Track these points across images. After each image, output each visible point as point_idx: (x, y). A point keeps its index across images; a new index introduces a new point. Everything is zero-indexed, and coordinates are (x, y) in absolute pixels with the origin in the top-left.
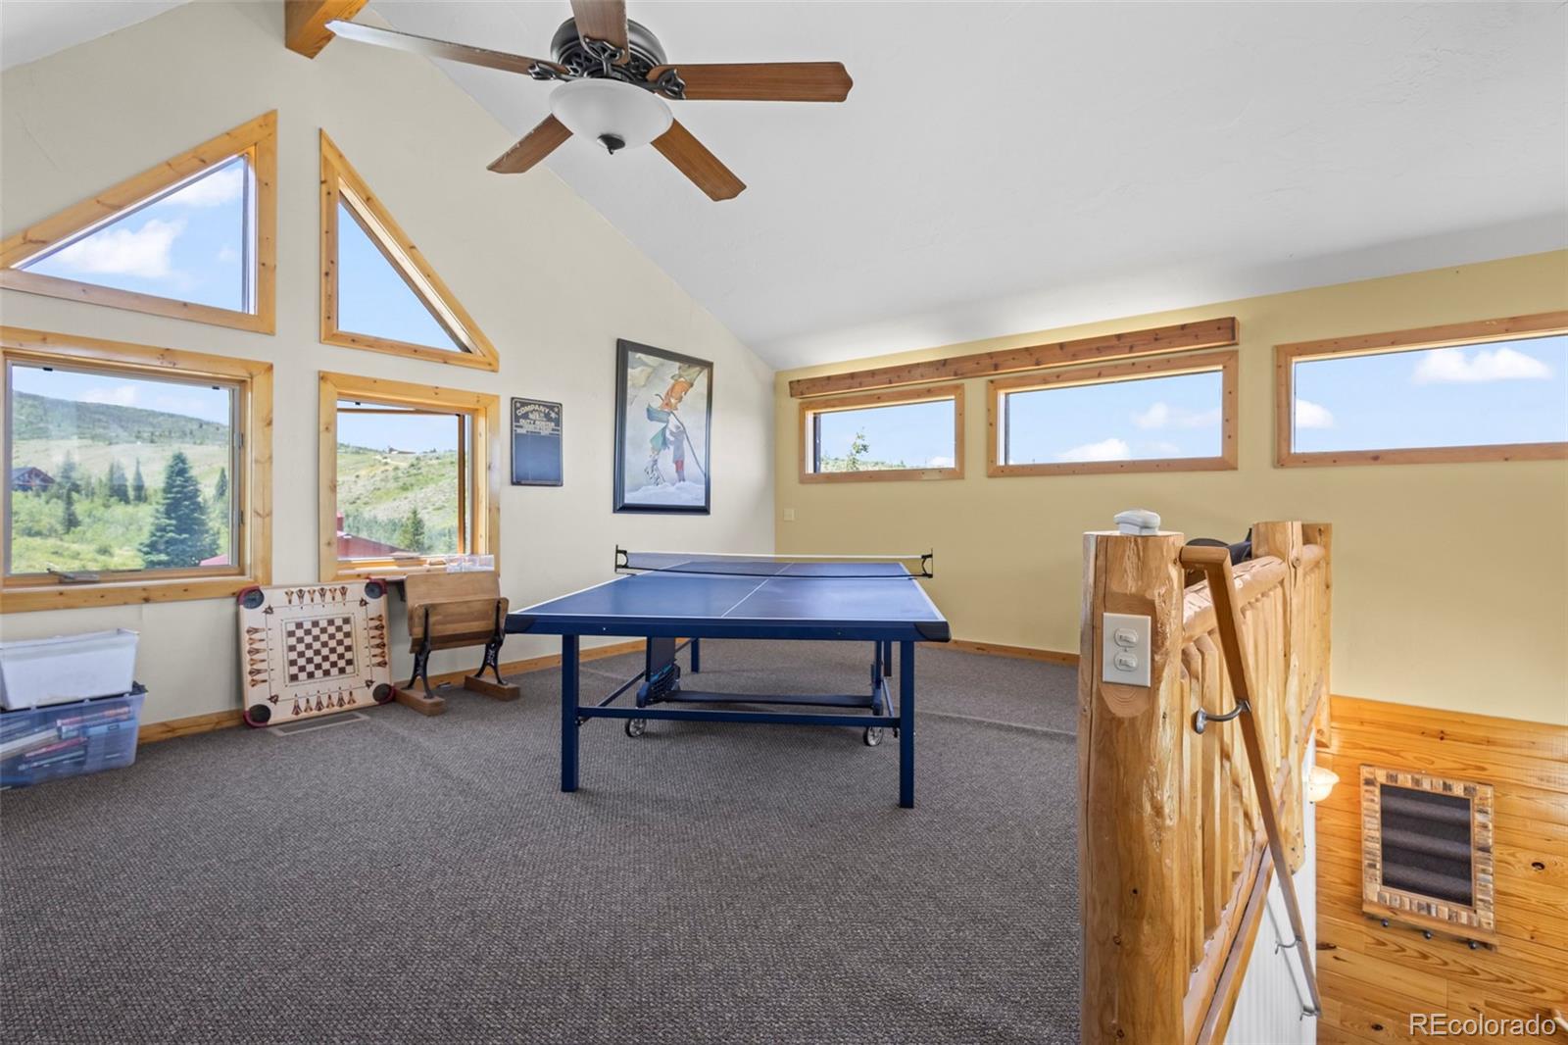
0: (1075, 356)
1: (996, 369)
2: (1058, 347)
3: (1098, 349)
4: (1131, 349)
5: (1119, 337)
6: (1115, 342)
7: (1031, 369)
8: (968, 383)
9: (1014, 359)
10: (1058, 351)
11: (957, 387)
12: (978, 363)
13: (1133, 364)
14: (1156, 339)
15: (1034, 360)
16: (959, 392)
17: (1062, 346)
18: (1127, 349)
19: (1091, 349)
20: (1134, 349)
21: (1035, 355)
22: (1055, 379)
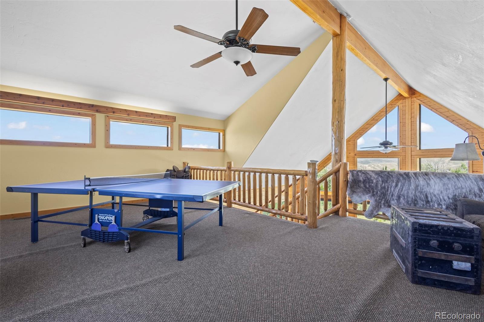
0: (140, 116)
1: (114, 113)
2: (135, 112)
3: (146, 115)
4: (154, 118)
5: (152, 114)
6: (151, 115)
7: (125, 116)
8: (98, 115)
9: (120, 111)
10: (135, 113)
11: (93, 115)
12: (107, 109)
13: (152, 121)
14: (160, 117)
15: (127, 114)
16: (94, 117)
17: (136, 112)
18: (153, 118)
19: (144, 115)
20: (155, 118)
21: (128, 112)
22: (130, 120)
